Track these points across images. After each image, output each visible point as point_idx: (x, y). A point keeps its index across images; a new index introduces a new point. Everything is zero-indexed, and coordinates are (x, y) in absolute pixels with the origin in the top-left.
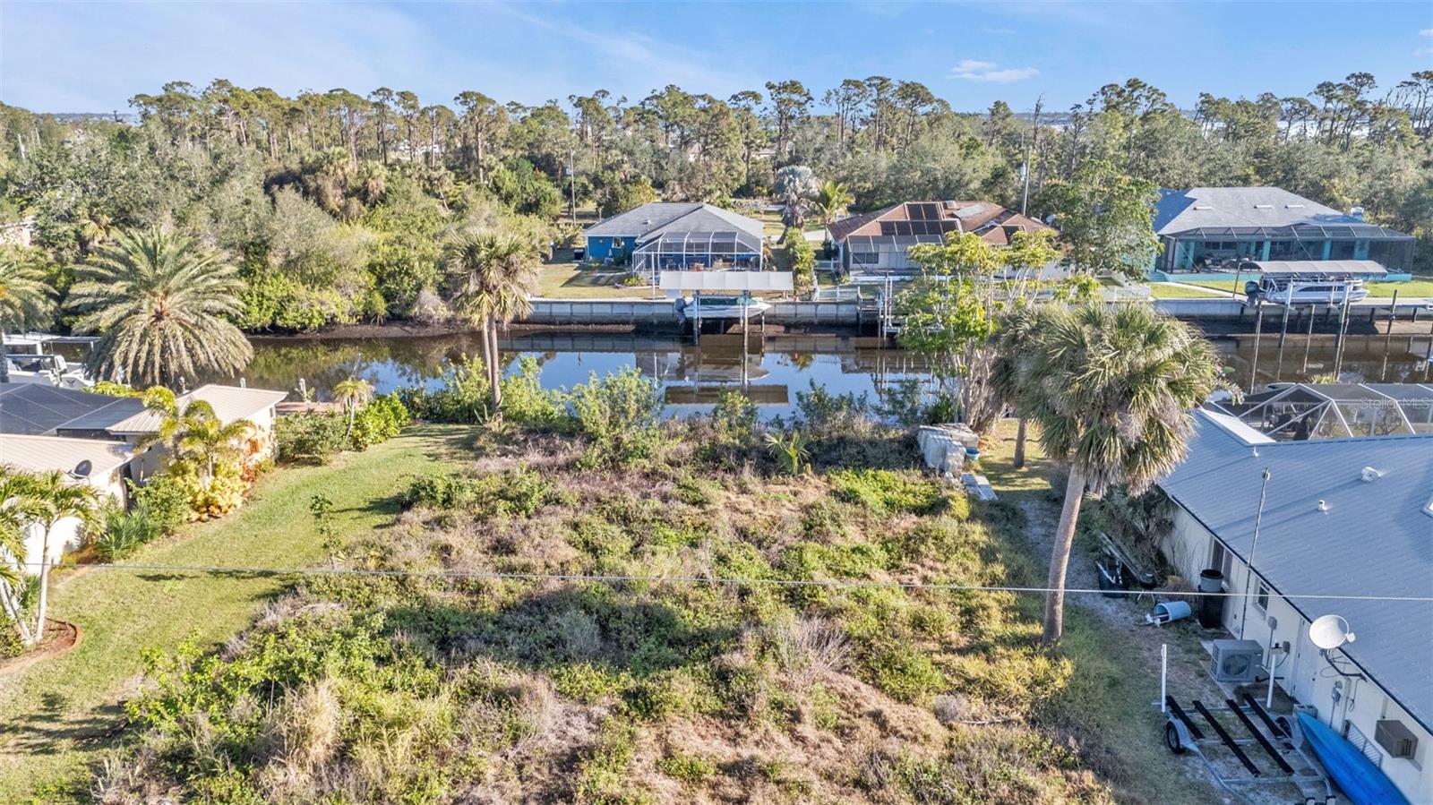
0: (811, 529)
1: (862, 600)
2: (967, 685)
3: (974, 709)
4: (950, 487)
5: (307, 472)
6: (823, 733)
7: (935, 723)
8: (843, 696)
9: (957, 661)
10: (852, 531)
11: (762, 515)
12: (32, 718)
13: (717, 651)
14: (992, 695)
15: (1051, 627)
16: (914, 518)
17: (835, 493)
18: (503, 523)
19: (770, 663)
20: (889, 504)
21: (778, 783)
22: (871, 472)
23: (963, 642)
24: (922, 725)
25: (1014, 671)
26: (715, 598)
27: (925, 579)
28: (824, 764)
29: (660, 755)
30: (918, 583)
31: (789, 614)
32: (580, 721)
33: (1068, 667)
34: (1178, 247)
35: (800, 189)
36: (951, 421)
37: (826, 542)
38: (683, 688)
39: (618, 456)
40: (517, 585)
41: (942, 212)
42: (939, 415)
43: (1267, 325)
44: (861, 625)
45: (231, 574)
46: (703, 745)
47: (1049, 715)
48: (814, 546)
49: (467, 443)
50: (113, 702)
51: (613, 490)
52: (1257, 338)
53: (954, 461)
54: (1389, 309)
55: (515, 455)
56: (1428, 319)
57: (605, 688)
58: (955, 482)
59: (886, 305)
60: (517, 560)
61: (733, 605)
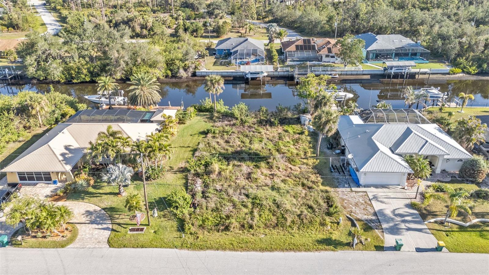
0: (280, 138)
1: (289, 151)
2: (304, 163)
3: (304, 167)
4: (305, 129)
6: (283, 170)
7: (299, 169)
8: (286, 165)
9: (303, 160)
10: (287, 138)
11: (271, 135)
12: (170, 169)
13: (267, 159)
14: (307, 165)
15: (317, 155)
16: (298, 135)
17: (284, 130)
18: (226, 137)
19: (275, 161)
20: (294, 132)
21: (277, 176)
22: (291, 125)
23: (304, 157)
24: (297, 169)
25: (311, 162)
26: (265, 151)
27: (299, 147)
28: (283, 174)
30: (298, 148)
31: (277, 153)
32: (249, 169)
33: (318, 161)
34: (371, 54)
35: (274, 30)
36: (307, 112)
37: (283, 140)
38: (263, 164)
39: (243, 122)
40: (233, 149)
41: (312, 42)
42: (305, 112)
43: (389, 76)
44: (289, 155)
45: (183, 147)
46: (267, 172)
47: (315, 167)
48: (281, 141)
49: (211, 118)
50: (180, 167)
51: (243, 130)
52: (386, 80)
53: (307, 123)
54: (419, 72)
55: (222, 122)
56: (429, 74)
57: (252, 165)
58: (306, 127)
59: (296, 72)
60: (231, 144)
61: (268, 152)
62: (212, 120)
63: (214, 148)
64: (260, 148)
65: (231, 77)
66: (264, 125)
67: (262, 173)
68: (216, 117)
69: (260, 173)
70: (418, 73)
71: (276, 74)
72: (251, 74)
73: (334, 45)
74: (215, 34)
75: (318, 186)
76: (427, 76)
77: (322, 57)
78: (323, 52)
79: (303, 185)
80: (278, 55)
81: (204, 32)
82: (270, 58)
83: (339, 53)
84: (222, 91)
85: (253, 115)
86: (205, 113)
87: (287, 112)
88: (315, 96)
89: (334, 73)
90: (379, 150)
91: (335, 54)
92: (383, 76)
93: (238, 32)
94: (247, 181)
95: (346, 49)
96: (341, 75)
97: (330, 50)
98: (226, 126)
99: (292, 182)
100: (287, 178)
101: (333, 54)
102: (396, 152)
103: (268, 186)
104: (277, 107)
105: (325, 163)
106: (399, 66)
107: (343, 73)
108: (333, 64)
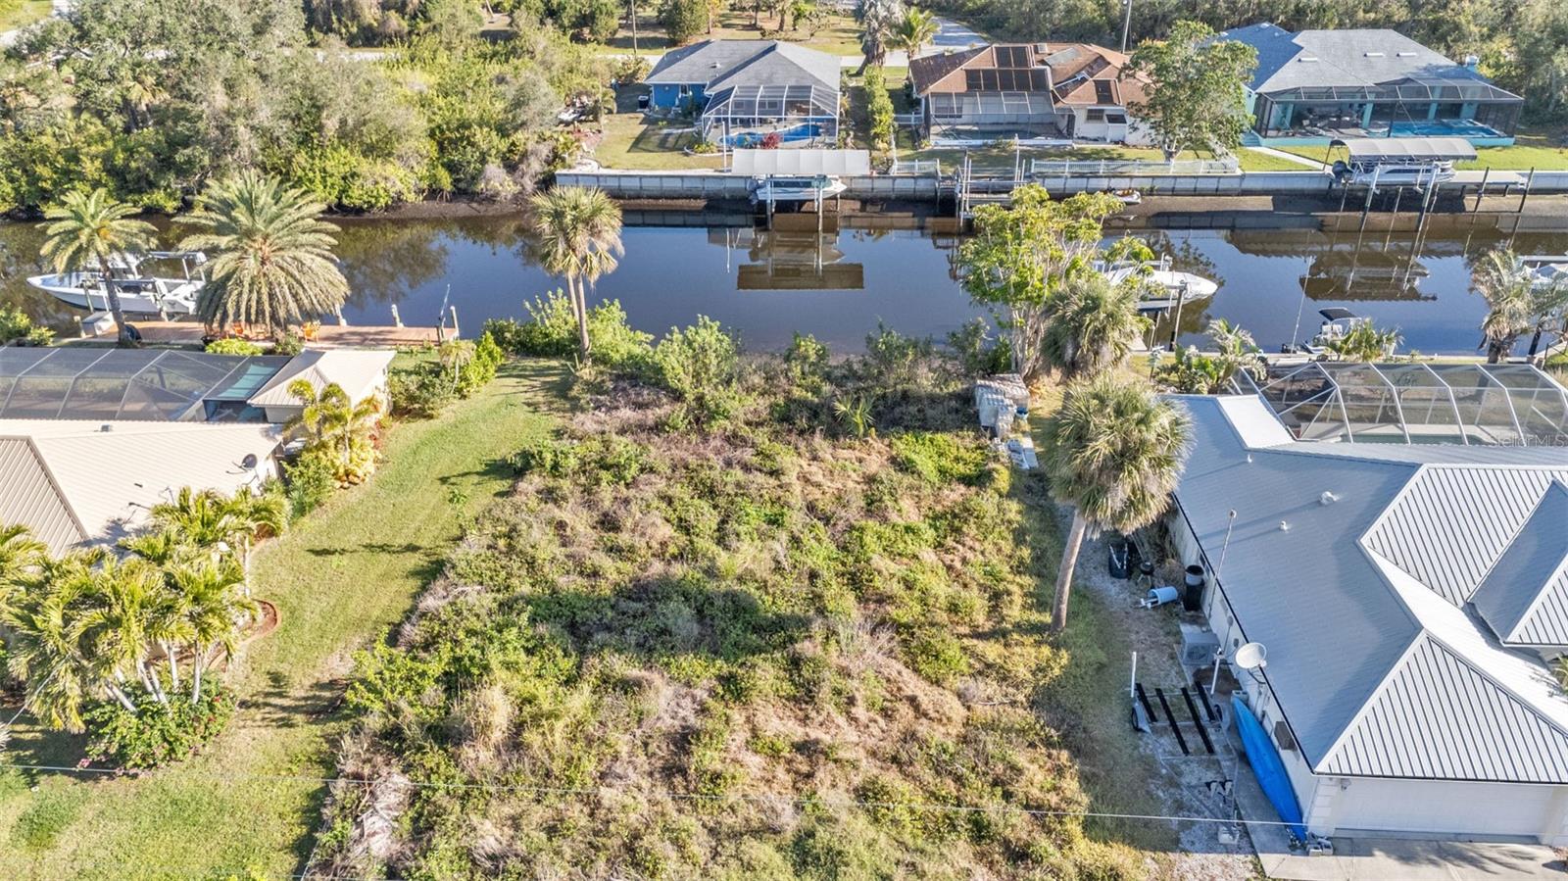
0: (872, 506)
1: (910, 586)
2: (986, 670)
3: (990, 691)
4: (996, 459)
5: (420, 426)
6: (872, 714)
7: (956, 703)
8: (888, 680)
9: (980, 646)
10: (907, 504)
11: (832, 486)
12: (267, 695)
13: (792, 640)
14: (1004, 679)
15: (1057, 618)
16: (962, 488)
17: (893, 460)
18: (606, 494)
20: (942, 472)
21: (836, 761)
22: (928, 435)
23: (988, 626)
24: (946, 708)
25: (1025, 658)
26: (790, 584)
27: (964, 561)
28: (871, 742)
29: (749, 735)
30: (958, 565)
31: (850, 599)
32: (687, 702)
33: (1065, 657)
34: (1275, 106)
35: (882, 13)
36: (1007, 368)
37: (885, 520)
38: (766, 675)
39: (703, 415)
40: (626, 567)
41: (1033, 58)
42: (996, 364)
43: (1355, 201)
44: (907, 612)
45: (383, 548)
46: (780, 725)
47: (1044, 700)
48: (872, 524)
49: (561, 390)
50: (326, 679)
51: (700, 456)
52: (1339, 217)
53: (1005, 423)
54: (1480, 185)
55: (609, 409)
56: (1524, 192)
57: (704, 672)
58: (1003, 449)
59: (964, 182)
60: (624, 538)
61: (803, 588)
62: (566, 397)
63: (531, 564)
64: (763, 570)
65: (696, 197)
66: (801, 433)
67: (755, 733)
68: (587, 383)
69: (742, 735)
70: (1477, 189)
71: (882, 185)
72: (777, 184)
73: (1125, 67)
74: (662, 34)
75: (1065, 843)
76: (1511, 202)
77: (1072, 119)
78: (1078, 97)
79: (980, 830)
80: (896, 111)
81: (621, 26)
82: (860, 123)
83: (1144, 100)
84: (612, 265)
85: (757, 380)
86: (543, 363)
87: (915, 362)
88: (1046, 293)
89: (1124, 183)
90: (1417, 628)
91: (1130, 104)
92: (1327, 199)
93: (753, 27)
94: (661, 793)
95: (1173, 86)
96: (1151, 192)
97: (1104, 92)
98: (622, 432)
99: (919, 804)
100: (891, 778)
101: (1119, 108)
102: (1513, 637)
103: (776, 832)
104: (869, 340)
105: (1101, 667)
106: (1401, 159)
107: (1158, 184)
108: (1120, 150)
